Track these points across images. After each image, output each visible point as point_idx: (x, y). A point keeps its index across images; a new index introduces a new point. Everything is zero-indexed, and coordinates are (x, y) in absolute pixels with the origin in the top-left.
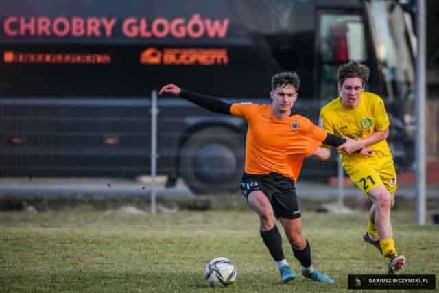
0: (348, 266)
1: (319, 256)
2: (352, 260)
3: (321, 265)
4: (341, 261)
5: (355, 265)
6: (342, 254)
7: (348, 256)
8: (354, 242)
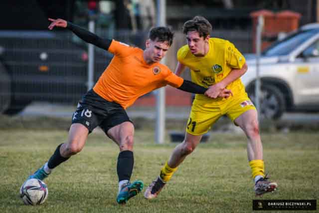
0: (95, 179)
1: (70, 170)
2: (99, 174)
3: (71, 177)
4: (90, 175)
5: (101, 178)
6: (90, 168)
7: (96, 170)
8: (101, 158)
